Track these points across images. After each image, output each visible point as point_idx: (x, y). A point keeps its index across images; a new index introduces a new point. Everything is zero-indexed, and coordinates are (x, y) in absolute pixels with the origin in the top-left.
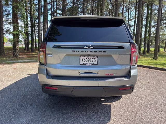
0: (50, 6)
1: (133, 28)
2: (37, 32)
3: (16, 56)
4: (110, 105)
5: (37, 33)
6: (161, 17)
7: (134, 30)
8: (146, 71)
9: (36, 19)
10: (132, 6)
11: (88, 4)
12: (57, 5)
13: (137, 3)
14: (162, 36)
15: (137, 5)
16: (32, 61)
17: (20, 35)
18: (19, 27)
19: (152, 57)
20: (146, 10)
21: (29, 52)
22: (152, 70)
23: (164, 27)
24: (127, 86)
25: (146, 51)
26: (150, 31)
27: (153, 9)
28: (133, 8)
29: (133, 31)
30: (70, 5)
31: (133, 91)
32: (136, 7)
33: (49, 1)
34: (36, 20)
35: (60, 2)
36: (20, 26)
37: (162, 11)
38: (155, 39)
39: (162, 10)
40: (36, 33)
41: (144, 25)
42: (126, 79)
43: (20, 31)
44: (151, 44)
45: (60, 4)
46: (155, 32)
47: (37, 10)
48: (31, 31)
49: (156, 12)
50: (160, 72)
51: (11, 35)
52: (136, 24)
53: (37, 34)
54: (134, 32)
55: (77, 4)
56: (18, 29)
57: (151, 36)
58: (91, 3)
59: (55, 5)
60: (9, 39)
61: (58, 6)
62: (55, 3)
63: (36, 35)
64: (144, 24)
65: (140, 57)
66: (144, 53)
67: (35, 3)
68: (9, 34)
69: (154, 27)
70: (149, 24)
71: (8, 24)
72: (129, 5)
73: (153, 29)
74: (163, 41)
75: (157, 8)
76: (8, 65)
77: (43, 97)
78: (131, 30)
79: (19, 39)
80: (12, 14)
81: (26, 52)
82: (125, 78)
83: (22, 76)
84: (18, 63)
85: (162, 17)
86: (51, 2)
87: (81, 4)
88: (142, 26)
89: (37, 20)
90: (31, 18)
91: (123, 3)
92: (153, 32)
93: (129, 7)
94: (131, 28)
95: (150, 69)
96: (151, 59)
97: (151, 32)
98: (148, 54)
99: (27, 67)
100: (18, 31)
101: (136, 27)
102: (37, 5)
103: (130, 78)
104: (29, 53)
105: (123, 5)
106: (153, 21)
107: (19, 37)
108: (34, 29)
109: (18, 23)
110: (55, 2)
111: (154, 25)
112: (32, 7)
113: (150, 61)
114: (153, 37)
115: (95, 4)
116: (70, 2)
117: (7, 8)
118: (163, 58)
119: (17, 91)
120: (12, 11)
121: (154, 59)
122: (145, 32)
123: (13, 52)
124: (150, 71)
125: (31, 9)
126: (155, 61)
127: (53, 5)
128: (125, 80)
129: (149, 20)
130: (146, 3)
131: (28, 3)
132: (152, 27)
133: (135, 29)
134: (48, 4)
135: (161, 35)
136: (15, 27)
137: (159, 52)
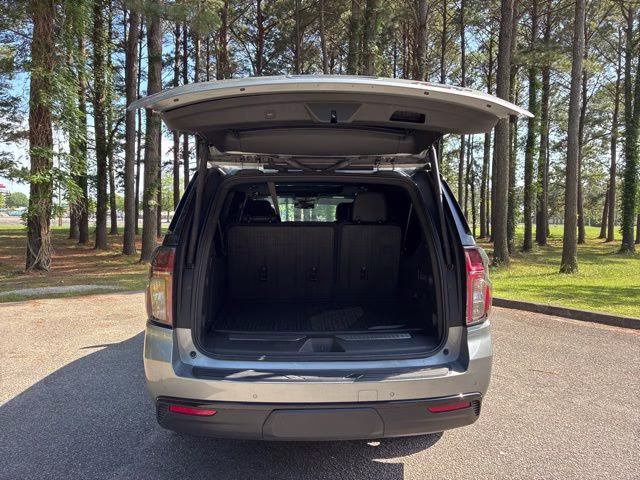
0: (173, 73)
1: (481, 153)
2: (119, 170)
3: (38, 267)
4: (402, 465)
5: (120, 174)
6: (583, 112)
7: (486, 160)
8: (533, 324)
9: (119, 124)
10: (476, 73)
11: (314, 66)
12: (196, 69)
13: (491, 63)
14: (591, 181)
15: (493, 71)
16: (101, 287)
17: (56, 185)
18: (55, 159)
19: (557, 263)
20: (527, 89)
21: (86, 248)
22: (554, 318)
23: (596, 150)
24: (461, 395)
25: (534, 238)
26: (544, 165)
27: (551, 82)
28: (479, 81)
29: (481, 162)
30: (245, 69)
31: (478, 412)
32: (489, 77)
33: (168, 55)
34: (116, 129)
35: (208, 59)
36: (59, 155)
37: (585, 91)
38: (566, 193)
39: (584, 86)
40: (115, 174)
41: (520, 141)
42: (454, 373)
43: (56, 171)
44: (552, 213)
45: (208, 67)
46: (563, 166)
47: (120, 88)
48: (96, 167)
49: (563, 95)
50: (584, 327)
51: (19, 181)
52: (492, 139)
53: (120, 178)
54: (485, 168)
55: (274, 65)
56: (49, 165)
57: (552, 181)
58: (324, 62)
59: (190, 70)
60: (8, 195)
61: (201, 71)
62: (191, 62)
63: (116, 182)
64: (520, 136)
65: (513, 263)
66: (526, 247)
67: (115, 63)
68: (10, 177)
69: (558, 147)
70: (539, 139)
71: (7, 140)
72: (464, 68)
73: (556, 157)
74: (594, 200)
75: (568, 78)
76: (12, 308)
77: (152, 439)
78: (475, 162)
79: (51, 201)
80: (28, 111)
81: (73, 247)
82: (450, 369)
83: (70, 353)
84: (50, 296)
85: (588, 111)
86: (176, 59)
87: (289, 66)
88: (516, 147)
89: (123, 128)
90: (99, 119)
91: (442, 62)
92: (557, 169)
93: (463, 76)
94: (475, 155)
95: (547, 317)
96: (552, 271)
97: (548, 165)
98: (540, 253)
99: (83, 313)
100: (51, 172)
101: (492, 150)
102: (124, 70)
103: (465, 369)
104: (86, 251)
105: (443, 71)
106: (553, 126)
107: (53, 196)
108: (107, 159)
109: (50, 143)
110: (189, 59)
111: (557, 141)
112: (103, 77)
113: (547, 282)
114: (557, 184)
115: (338, 66)
116: (248, 59)
117: (8, 81)
118: (596, 267)
119: (55, 415)
120: (28, 98)
121: (562, 271)
122: (525, 167)
123: (29, 253)
124: (547, 322)
125: (99, 86)
126: (567, 280)
127: (181, 69)
128: (448, 375)
129: (540, 124)
130: (524, 65)
131: (90, 62)
132: (553, 149)
133: (489, 157)
134: (164, 65)
135: (585, 177)
136: (37, 156)
137: (581, 240)
